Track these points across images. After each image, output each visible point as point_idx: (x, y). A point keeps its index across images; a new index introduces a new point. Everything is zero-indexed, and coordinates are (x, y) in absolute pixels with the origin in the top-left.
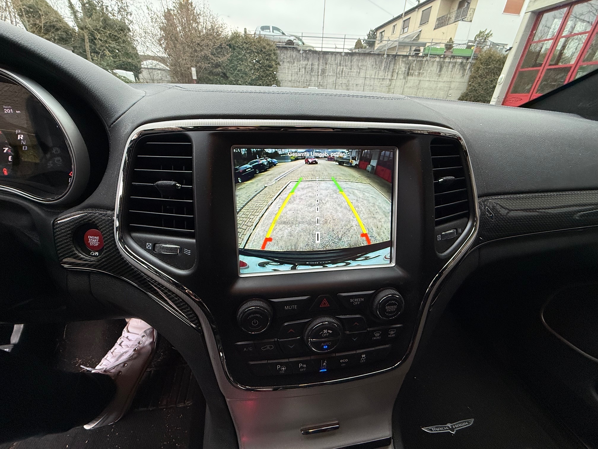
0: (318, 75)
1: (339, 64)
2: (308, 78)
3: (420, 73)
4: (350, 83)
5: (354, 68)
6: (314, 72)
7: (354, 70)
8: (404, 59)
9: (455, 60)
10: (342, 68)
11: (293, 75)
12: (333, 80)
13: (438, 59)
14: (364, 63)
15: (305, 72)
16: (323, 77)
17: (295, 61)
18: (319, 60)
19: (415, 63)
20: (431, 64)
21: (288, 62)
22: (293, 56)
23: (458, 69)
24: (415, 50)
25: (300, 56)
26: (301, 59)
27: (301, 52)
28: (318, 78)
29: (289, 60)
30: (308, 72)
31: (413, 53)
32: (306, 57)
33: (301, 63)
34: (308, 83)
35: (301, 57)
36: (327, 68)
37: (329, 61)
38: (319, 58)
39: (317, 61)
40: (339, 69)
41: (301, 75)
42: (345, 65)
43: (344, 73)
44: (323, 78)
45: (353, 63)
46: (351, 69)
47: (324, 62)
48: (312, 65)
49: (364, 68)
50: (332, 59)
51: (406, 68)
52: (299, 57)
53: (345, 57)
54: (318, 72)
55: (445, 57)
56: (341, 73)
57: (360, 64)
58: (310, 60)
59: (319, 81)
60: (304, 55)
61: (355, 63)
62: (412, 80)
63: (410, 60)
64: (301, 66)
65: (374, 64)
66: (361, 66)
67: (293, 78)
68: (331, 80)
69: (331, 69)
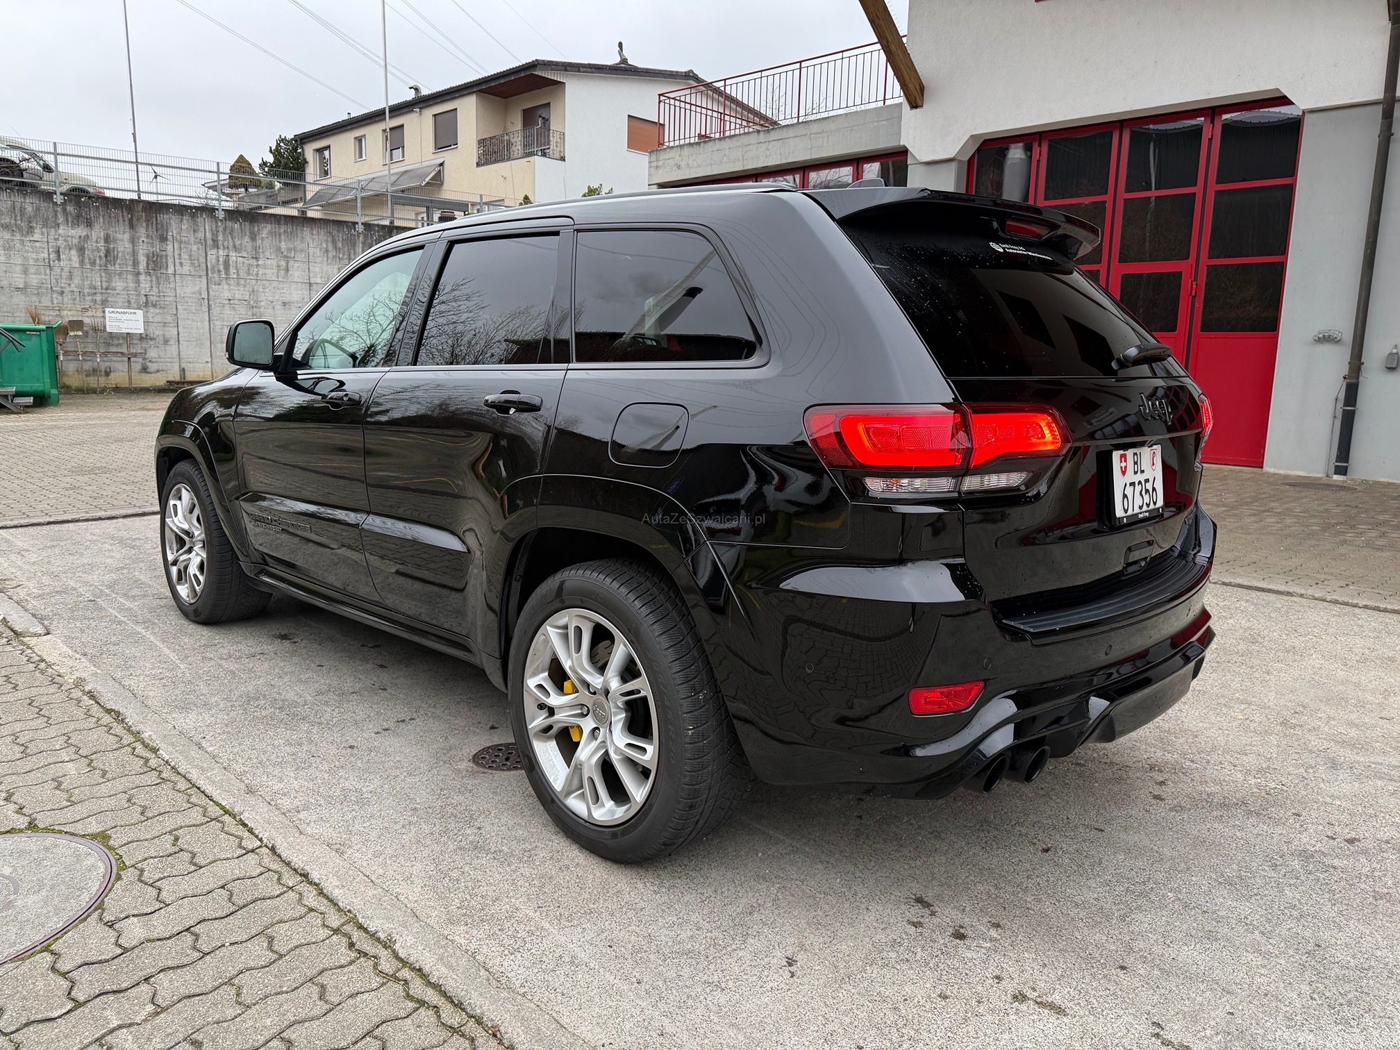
0: (138, 274)
1: (210, 242)
2: (97, 279)
4: (262, 297)
5: (268, 254)
6: (118, 262)
7: (269, 262)
10: (221, 252)
11: (32, 270)
12: (197, 288)
14: (298, 244)
15: (82, 262)
16: (157, 278)
17: (33, 224)
18: (132, 226)
21: (6, 226)
22: (22, 210)
25: (56, 212)
26: (61, 220)
27: (58, 199)
28: (138, 282)
29: (7, 220)
30: (93, 263)
32: (78, 216)
33: (61, 231)
34: (98, 298)
35: (60, 215)
36: (170, 253)
37: (173, 231)
38: (131, 221)
39: (127, 229)
40: (214, 257)
41: (67, 269)
42: (234, 246)
43: (232, 270)
44: (159, 284)
45: (259, 242)
46: (257, 259)
47: (154, 233)
48: (107, 239)
49: (300, 257)
50: (184, 227)
52: (51, 214)
53: (229, 224)
54: (136, 263)
56: (221, 267)
57: (283, 245)
58: (97, 227)
59: (143, 292)
60: (70, 208)
61: (267, 243)
64: (61, 243)
65: (330, 248)
66: (289, 250)
67: (34, 280)
68: (189, 288)
69: (185, 256)
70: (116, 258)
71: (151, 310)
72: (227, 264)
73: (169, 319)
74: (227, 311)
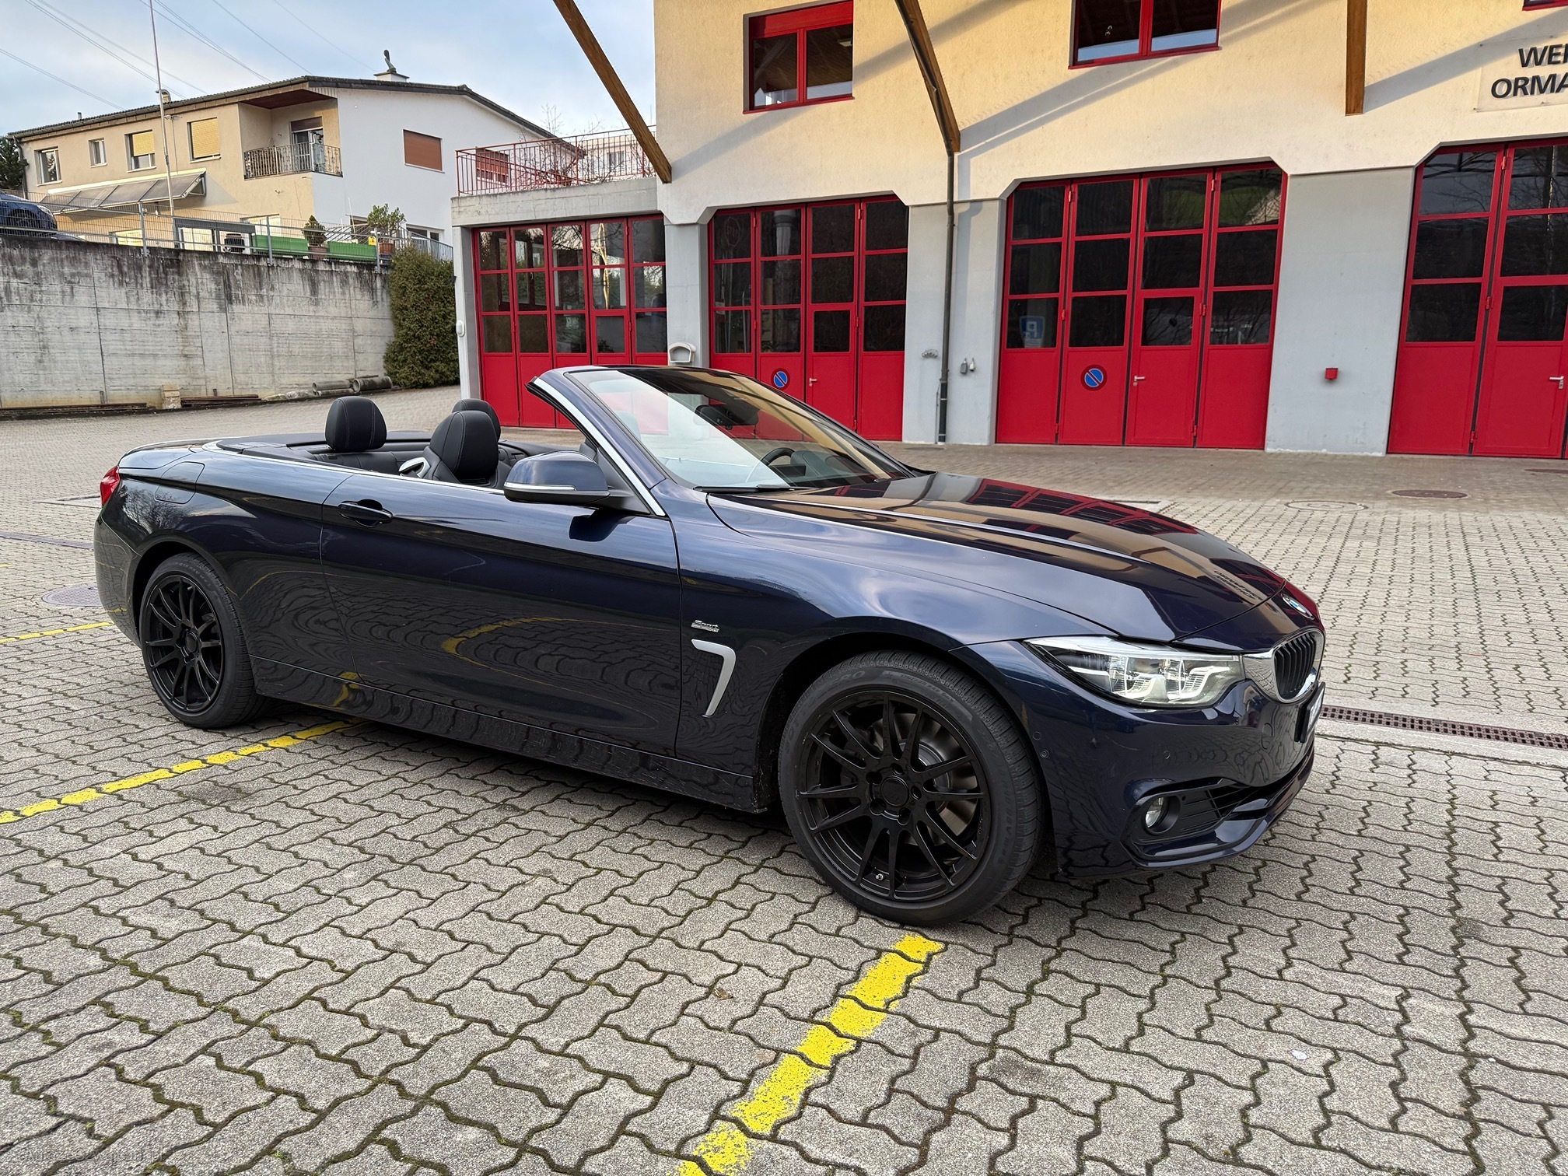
3: (262, 296)
5: (50, 279)
7: (53, 288)
8: (207, 263)
9: (342, 268)
13: (297, 265)
14: (81, 268)
19: (239, 272)
20: (283, 275)
23: (357, 290)
24: (227, 241)
31: (225, 247)
42: (15, 273)
43: (14, 297)
45: (40, 268)
46: (39, 285)
49: (84, 282)
51: (218, 284)
55: (314, 261)
57: (66, 270)
62: (248, 315)
63: (224, 266)
65: (116, 272)
66: (73, 275)
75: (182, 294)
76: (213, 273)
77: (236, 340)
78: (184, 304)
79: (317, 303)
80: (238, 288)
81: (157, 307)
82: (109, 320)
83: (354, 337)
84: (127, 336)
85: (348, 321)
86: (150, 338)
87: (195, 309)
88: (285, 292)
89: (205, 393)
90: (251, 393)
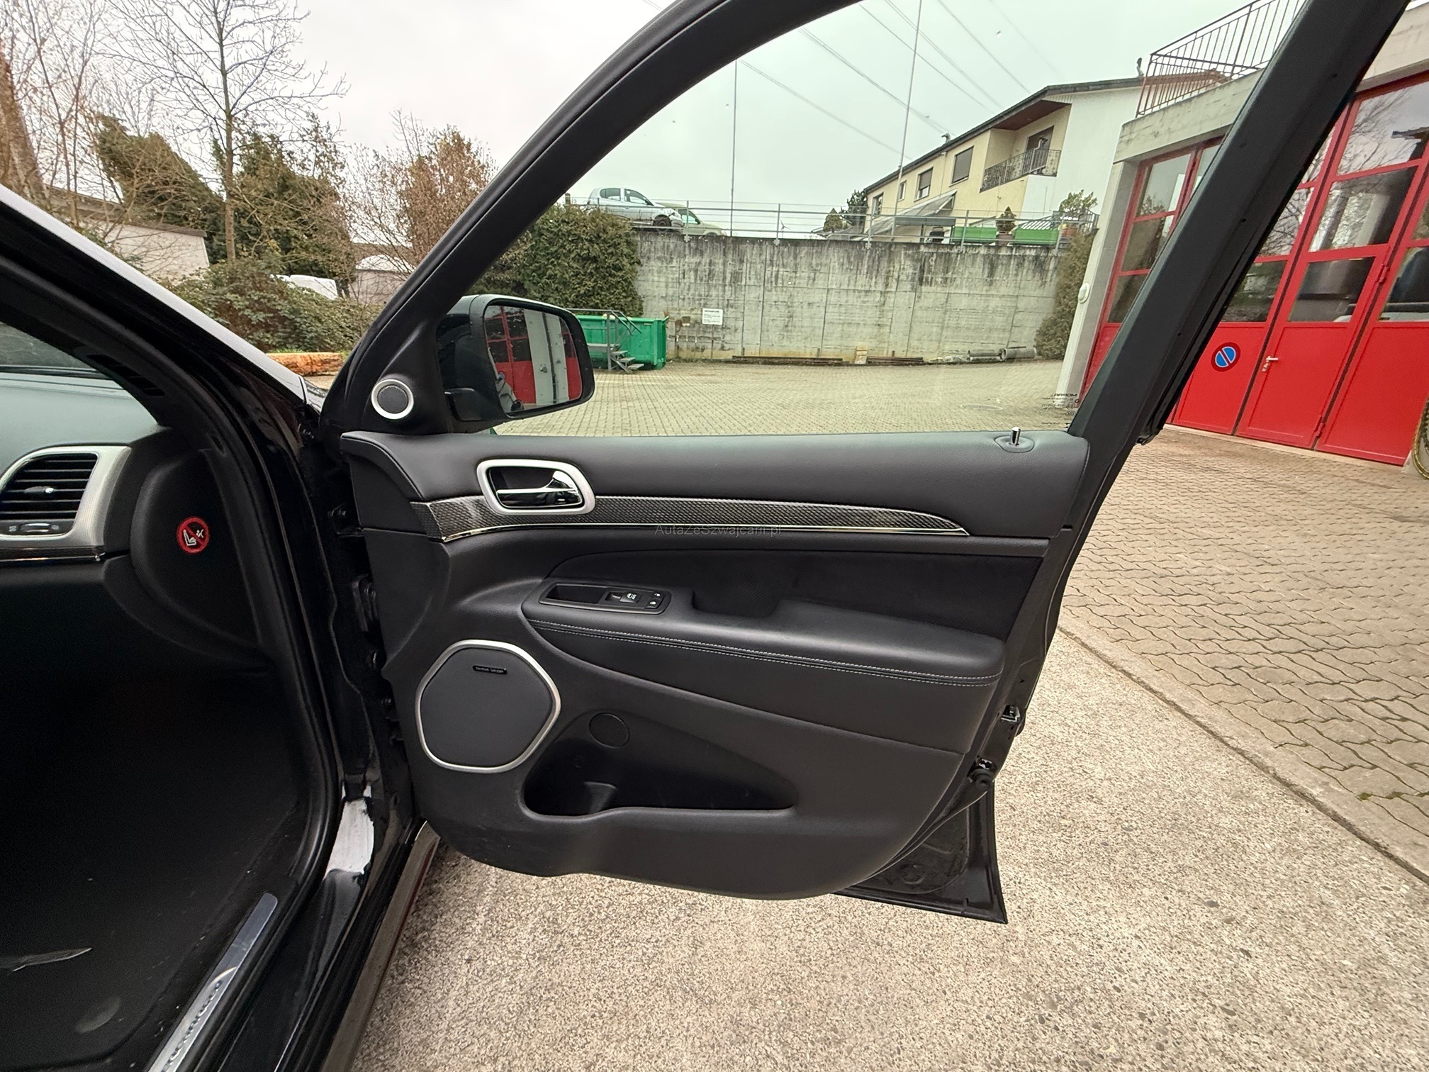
0: (725, 286)
1: (768, 262)
2: (703, 290)
3: (947, 279)
4: (796, 300)
5: (803, 268)
6: (715, 278)
7: (803, 274)
8: (910, 252)
9: (1022, 253)
10: (775, 269)
11: (670, 285)
12: (757, 295)
13: (983, 251)
14: (824, 260)
15: (696, 279)
16: (736, 288)
17: (673, 256)
18: (725, 254)
19: (934, 258)
20: (969, 261)
21: (659, 258)
22: (668, 246)
23: (1030, 272)
24: (932, 234)
25: (685, 247)
26: (687, 252)
27: (687, 239)
28: (724, 291)
29: (660, 254)
30: (701, 280)
31: (928, 238)
32: (697, 249)
33: (687, 260)
34: (702, 302)
35: (687, 249)
36: (744, 271)
37: (748, 256)
38: (725, 249)
39: (722, 256)
40: (770, 272)
41: (687, 284)
42: (783, 265)
43: (780, 281)
44: (735, 291)
45: (798, 260)
46: (796, 272)
47: (736, 258)
48: (710, 263)
49: (824, 269)
50: (754, 252)
51: (915, 269)
52: (682, 248)
53: (781, 248)
54: (724, 279)
55: (998, 247)
56: (773, 279)
57: (814, 262)
58: (705, 255)
59: (726, 298)
60: (692, 244)
61: (804, 260)
62: (933, 294)
63: (923, 253)
64: (686, 267)
65: (845, 261)
66: (817, 265)
67: (670, 292)
68: (753, 294)
69: (753, 273)
70: (714, 275)
71: (730, 309)
72: (777, 277)
73: (739, 315)
74: (774, 310)
75: (887, 278)
76: (913, 260)
77: (919, 313)
78: (887, 285)
79: (991, 284)
80: (930, 271)
81: (867, 288)
82: (833, 299)
83: (1016, 312)
84: (843, 310)
85: (1014, 299)
86: (858, 311)
87: (894, 290)
88: (966, 275)
89: (886, 354)
90: (919, 356)
